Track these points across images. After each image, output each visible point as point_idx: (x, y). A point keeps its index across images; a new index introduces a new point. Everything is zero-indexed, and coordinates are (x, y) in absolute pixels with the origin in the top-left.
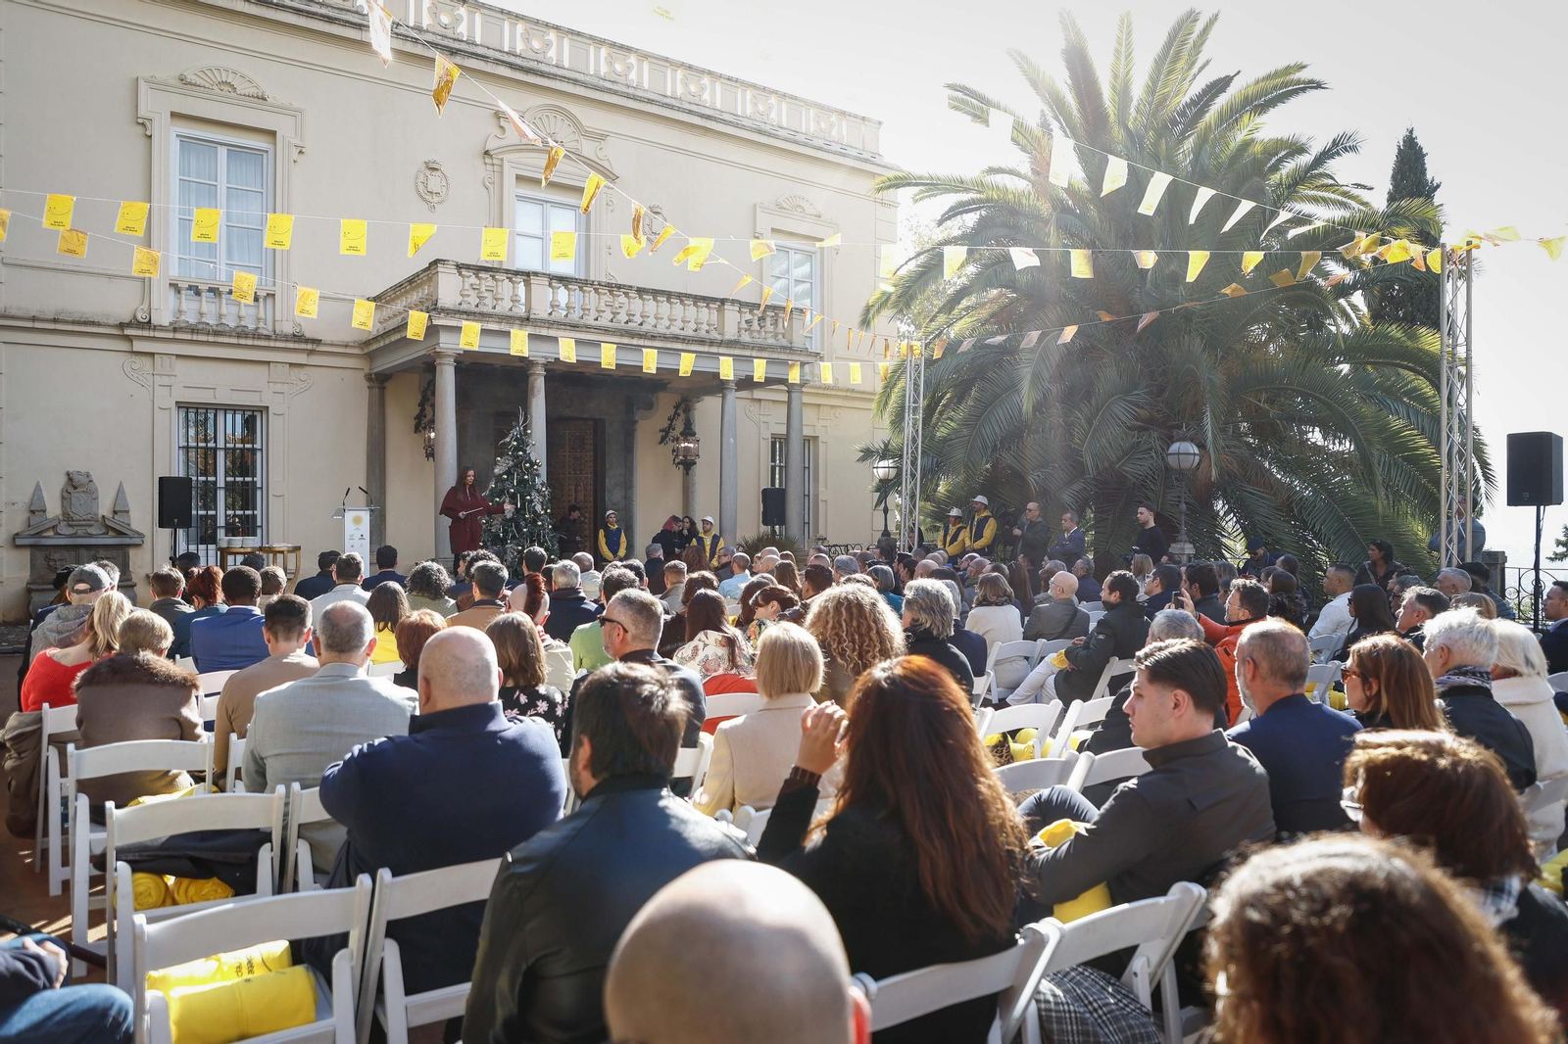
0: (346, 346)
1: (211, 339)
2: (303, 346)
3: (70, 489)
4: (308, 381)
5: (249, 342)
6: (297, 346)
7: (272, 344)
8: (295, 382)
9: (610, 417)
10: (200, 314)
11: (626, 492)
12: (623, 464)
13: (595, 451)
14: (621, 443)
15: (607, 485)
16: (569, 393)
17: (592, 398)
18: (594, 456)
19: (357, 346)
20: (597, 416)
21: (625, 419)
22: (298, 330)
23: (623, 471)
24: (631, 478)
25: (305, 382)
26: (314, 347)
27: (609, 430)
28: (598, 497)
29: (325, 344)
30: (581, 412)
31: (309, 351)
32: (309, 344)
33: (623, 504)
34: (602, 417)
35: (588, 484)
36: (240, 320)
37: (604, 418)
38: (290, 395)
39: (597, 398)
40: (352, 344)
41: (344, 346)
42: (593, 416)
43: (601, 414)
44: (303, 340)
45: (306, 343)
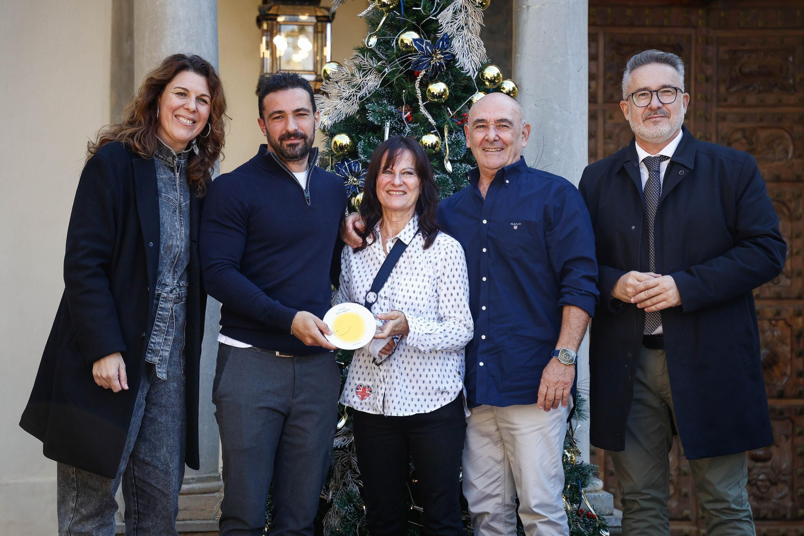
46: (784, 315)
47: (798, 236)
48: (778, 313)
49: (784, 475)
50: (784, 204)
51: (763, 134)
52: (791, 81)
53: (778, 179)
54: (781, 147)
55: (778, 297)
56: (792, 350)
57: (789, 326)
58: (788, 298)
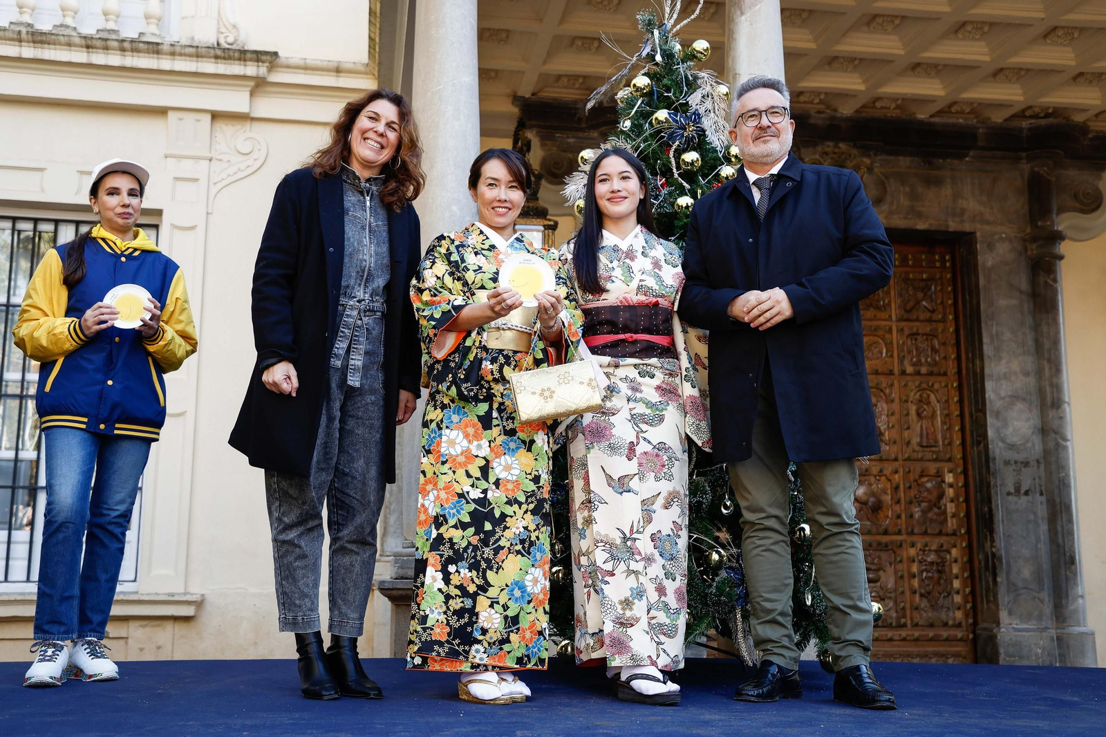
0: (338, 70)
1: (28, 52)
2: (236, 69)
4: (256, 155)
5: (115, 60)
6: (223, 68)
7: (166, 64)
8: (225, 158)
9: (988, 228)
10: (20, 7)
11: (1043, 415)
12: (1030, 342)
13: (956, 318)
14: (1021, 292)
15: (989, 397)
16: (876, 170)
17: (936, 182)
18: (957, 331)
19: (362, 69)
20: (953, 226)
21: (1028, 230)
22: (230, 40)
23: (1030, 363)
24: (1055, 380)
25: (247, 157)
26: (263, 70)
27: (987, 259)
28: (972, 432)
29: (288, 67)
30: (909, 217)
31: (252, 83)
32: (249, 63)
33: (1037, 448)
34: (967, 227)
35: (947, 401)
36: (107, 20)
37: (972, 230)
38: (211, 184)
39: (948, 180)
40: (350, 66)
41: (333, 71)
42: (943, 228)
43: (962, 222)
44: (234, 53)
45: (242, 63)
46: (885, 472)
47: (893, 414)
48: (881, 471)
49: (890, 593)
50: (882, 391)
52: (882, 303)
53: (876, 373)
54: (877, 350)
56: (892, 499)
57: (890, 480)
58: (887, 460)
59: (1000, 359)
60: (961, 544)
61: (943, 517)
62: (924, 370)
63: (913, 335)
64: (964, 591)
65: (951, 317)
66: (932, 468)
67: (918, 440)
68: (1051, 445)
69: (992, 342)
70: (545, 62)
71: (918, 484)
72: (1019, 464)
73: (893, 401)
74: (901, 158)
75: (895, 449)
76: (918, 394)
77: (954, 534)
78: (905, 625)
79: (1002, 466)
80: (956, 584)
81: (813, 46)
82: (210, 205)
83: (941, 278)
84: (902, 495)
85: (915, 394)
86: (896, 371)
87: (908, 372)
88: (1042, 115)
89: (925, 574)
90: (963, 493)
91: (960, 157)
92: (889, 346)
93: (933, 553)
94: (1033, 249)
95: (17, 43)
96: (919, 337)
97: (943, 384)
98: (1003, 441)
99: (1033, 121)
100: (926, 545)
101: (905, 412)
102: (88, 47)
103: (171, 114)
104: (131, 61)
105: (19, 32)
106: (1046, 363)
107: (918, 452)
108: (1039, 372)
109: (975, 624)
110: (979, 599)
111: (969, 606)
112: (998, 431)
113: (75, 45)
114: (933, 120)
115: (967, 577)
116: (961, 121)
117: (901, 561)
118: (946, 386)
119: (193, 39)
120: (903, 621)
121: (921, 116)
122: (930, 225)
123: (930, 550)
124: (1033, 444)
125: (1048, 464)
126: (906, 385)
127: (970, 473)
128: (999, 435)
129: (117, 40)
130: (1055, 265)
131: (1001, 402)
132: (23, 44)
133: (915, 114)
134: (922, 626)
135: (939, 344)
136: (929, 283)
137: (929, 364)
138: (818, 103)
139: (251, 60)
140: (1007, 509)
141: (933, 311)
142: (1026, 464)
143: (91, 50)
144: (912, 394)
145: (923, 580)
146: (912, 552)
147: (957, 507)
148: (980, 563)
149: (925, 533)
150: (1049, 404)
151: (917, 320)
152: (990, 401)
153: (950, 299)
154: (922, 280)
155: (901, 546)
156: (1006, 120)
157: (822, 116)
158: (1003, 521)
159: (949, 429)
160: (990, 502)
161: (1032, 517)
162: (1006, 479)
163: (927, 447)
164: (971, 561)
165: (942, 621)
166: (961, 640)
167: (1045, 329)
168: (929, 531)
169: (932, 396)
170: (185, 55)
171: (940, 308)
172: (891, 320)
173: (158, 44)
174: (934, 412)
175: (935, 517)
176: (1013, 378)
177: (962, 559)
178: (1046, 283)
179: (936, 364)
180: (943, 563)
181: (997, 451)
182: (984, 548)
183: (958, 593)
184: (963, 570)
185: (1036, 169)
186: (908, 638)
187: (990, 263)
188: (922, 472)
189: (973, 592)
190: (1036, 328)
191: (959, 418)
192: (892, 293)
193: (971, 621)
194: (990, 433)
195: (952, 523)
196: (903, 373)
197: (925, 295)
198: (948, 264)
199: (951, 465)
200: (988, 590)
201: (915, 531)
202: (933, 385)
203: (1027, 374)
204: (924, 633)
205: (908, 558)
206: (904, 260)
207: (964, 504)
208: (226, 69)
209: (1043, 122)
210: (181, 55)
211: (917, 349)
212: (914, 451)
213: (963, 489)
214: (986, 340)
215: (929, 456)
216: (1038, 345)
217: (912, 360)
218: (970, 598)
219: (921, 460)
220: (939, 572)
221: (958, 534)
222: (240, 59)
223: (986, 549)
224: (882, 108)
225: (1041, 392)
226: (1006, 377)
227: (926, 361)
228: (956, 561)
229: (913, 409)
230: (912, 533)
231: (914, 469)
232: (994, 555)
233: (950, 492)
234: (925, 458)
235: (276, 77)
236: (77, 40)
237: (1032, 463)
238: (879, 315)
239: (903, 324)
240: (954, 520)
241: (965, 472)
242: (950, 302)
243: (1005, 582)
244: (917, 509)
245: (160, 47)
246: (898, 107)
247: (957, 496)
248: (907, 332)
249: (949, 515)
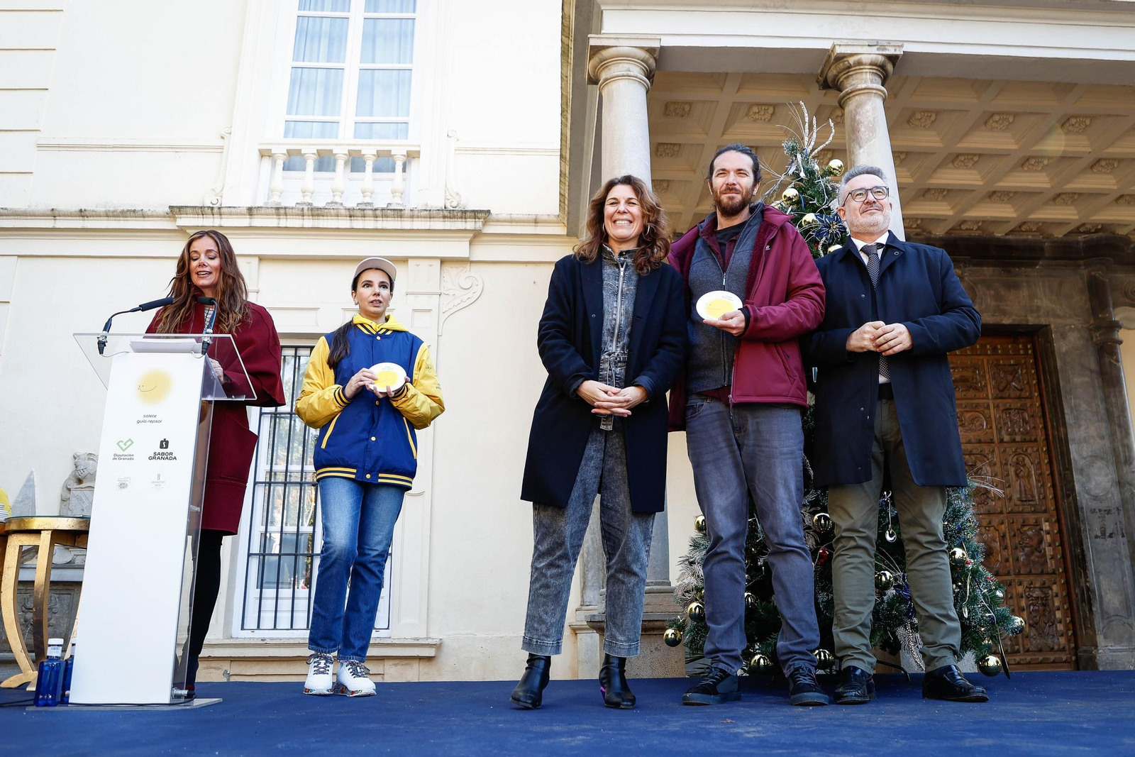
0: (536, 222)
1: (308, 223)
2: (459, 225)
3: (74, 485)
4: (473, 290)
5: (370, 224)
6: (449, 225)
7: (407, 224)
8: (451, 293)
9: (1059, 321)
10: (303, 192)
11: (1118, 471)
12: (1103, 412)
13: (1041, 395)
14: (1091, 371)
15: (1074, 457)
16: (966, 278)
17: (1016, 286)
18: (1042, 405)
19: (555, 219)
20: (1032, 320)
21: (1092, 322)
22: (454, 204)
23: (1103, 427)
24: (1125, 442)
25: (468, 291)
26: (479, 225)
27: (1061, 346)
28: (1062, 487)
29: (498, 221)
30: (996, 314)
31: (472, 235)
32: (468, 220)
33: (1116, 498)
34: (1043, 321)
35: (1039, 463)
36: (364, 197)
37: (1047, 323)
38: (441, 313)
39: (1024, 284)
40: (546, 218)
41: (532, 222)
42: (1024, 323)
43: (1039, 317)
44: (457, 213)
45: (463, 220)
47: (996, 475)
48: (990, 523)
50: (985, 456)
51: (968, 415)
52: (979, 385)
53: (980, 441)
54: (978, 423)
55: (989, 513)
56: (1000, 546)
59: (1080, 426)
60: (1060, 581)
61: (1043, 559)
62: (1018, 438)
63: (1007, 410)
64: (1066, 620)
65: (1036, 394)
66: (1031, 519)
67: (1018, 496)
68: (1128, 495)
69: (1072, 412)
70: (698, 205)
71: (1021, 533)
72: (1103, 512)
73: (995, 464)
74: (985, 268)
75: (999, 504)
76: (1015, 457)
77: (1054, 573)
78: (1018, 651)
79: (1089, 514)
80: (1059, 615)
81: (911, 181)
82: (440, 328)
83: (1025, 362)
84: (1009, 542)
85: (1013, 457)
86: (996, 440)
87: (1005, 440)
88: (1093, 231)
89: (1032, 608)
90: (1059, 539)
91: (1033, 266)
92: (988, 419)
93: (1037, 589)
94: (1097, 336)
95: (300, 217)
96: (1012, 411)
97: (1035, 449)
98: (1088, 494)
99: (1086, 235)
100: (1032, 584)
101: (1005, 473)
102: (350, 216)
103: (410, 261)
104: (381, 224)
105: (303, 209)
106: (1117, 427)
107: (1019, 505)
108: (1112, 435)
109: (1076, 648)
110: (1078, 627)
111: (1070, 633)
112: (1083, 485)
113: (341, 216)
114: (1008, 237)
115: (1067, 609)
116: (1030, 237)
117: (1011, 598)
118: (1038, 450)
119: (427, 205)
120: (1016, 647)
121: (999, 234)
122: (1014, 320)
123: (1035, 588)
124: (1113, 494)
125: (1126, 511)
126: (1005, 451)
127: (1063, 521)
128: (1085, 488)
129: (372, 210)
130: (1116, 348)
131: (1084, 461)
132: (305, 217)
133: (993, 233)
134: (1032, 651)
135: (1028, 415)
136: (1016, 367)
137: (1022, 433)
138: (915, 228)
139: (470, 218)
140: (1096, 549)
141: (1021, 390)
142: (1108, 512)
143: (353, 218)
144: (1011, 458)
145: (1031, 613)
146: (1020, 589)
147: (1054, 549)
148: (1077, 596)
149: (1030, 573)
150: (1123, 461)
151: (1009, 397)
152: (1075, 460)
153: (1034, 379)
154: (1011, 365)
155: (1010, 585)
156: (1065, 236)
157: (920, 237)
158: (1093, 560)
159: (1043, 485)
160: (1082, 544)
161: (1117, 555)
162: (1092, 526)
163: (1026, 501)
164: (1069, 594)
165: (1049, 647)
166: (1065, 662)
167: (1113, 400)
168: (1033, 571)
169: (1027, 459)
170: (421, 217)
171: (1027, 387)
172: (988, 399)
173: (401, 210)
174: (1029, 472)
175: (1037, 559)
176: (1092, 441)
177: (1062, 594)
178: (1110, 363)
179: (1028, 433)
180: (1046, 597)
181: (1084, 502)
182: (1079, 583)
183: (1060, 622)
184: (1063, 603)
185: (1093, 273)
186: (1022, 662)
187: (1064, 349)
188: (1024, 522)
189: (1073, 621)
190: (1106, 399)
191: (1050, 476)
192: (987, 377)
193: (1073, 645)
194: (1077, 487)
195: (1051, 564)
196: (1002, 441)
197: (1014, 377)
198: (1030, 352)
199: (1046, 515)
200: (1085, 618)
201: (1022, 572)
202: (1026, 450)
203: (1102, 438)
204: (1034, 657)
205: (1017, 594)
206: (995, 349)
207: (1060, 548)
208: (451, 226)
209: (1095, 236)
210: (418, 217)
211: (1011, 421)
212: (1015, 505)
213: (1058, 535)
214: (1066, 411)
215: (1028, 508)
216: (1109, 413)
217: (1007, 430)
218: (1070, 626)
219: (1022, 512)
220: (1044, 605)
221: (1057, 573)
222: (462, 218)
223: (1081, 584)
224: (967, 229)
225: (1115, 452)
226: (1085, 440)
227: (1019, 431)
228: (1057, 596)
229: (1012, 470)
230: (1019, 574)
231: (1017, 520)
232: (1088, 589)
233: (1048, 538)
234: (1025, 511)
235: (490, 229)
236: (343, 212)
237: (1113, 511)
238: (978, 394)
239: (999, 401)
240: (1053, 562)
241: (1059, 521)
242: (1034, 382)
243: (1099, 611)
244: (1021, 553)
245: (402, 212)
246: (979, 228)
247: (1054, 541)
248: (1002, 408)
249: (1049, 557)
